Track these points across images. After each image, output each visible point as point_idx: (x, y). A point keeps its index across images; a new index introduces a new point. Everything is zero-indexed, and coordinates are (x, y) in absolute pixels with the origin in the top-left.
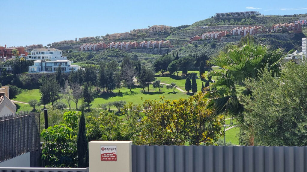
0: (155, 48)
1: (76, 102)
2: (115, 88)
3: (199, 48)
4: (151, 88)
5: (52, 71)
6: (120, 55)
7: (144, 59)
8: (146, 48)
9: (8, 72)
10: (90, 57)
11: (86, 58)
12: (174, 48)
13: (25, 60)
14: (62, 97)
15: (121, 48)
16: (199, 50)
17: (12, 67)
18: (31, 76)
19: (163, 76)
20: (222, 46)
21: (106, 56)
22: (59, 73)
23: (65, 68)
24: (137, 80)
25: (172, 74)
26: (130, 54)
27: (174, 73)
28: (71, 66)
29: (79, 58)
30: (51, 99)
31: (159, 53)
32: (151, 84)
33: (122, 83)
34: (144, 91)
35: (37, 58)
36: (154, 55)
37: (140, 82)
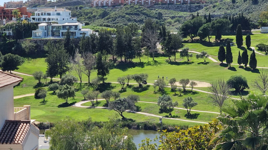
0: (183, 4)
1: (88, 75)
2: (135, 57)
3: (238, 4)
4: (178, 57)
5: (59, 36)
6: (141, 13)
7: (170, 18)
8: (172, 4)
9: (9, 37)
10: (104, 15)
11: (100, 16)
12: (207, 4)
13: (28, 23)
14: (72, 68)
15: (143, 4)
16: (237, 7)
17: (13, 31)
18: (35, 43)
19: (193, 42)
20: (265, 2)
21: (124, 14)
22: (68, 39)
23: (75, 32)
24: (161, 47)
25: (203, 40)
26: (153, 11)
27: (205, 38)
28: (82, 30)
29: (91, 15)
30: (59, 71)
31: (189, 11)
32: (178, 52)
33: (143, 51)
34: (169, 61)
35: (42, 20)
36: (182, 13)
37: (165, 49)
